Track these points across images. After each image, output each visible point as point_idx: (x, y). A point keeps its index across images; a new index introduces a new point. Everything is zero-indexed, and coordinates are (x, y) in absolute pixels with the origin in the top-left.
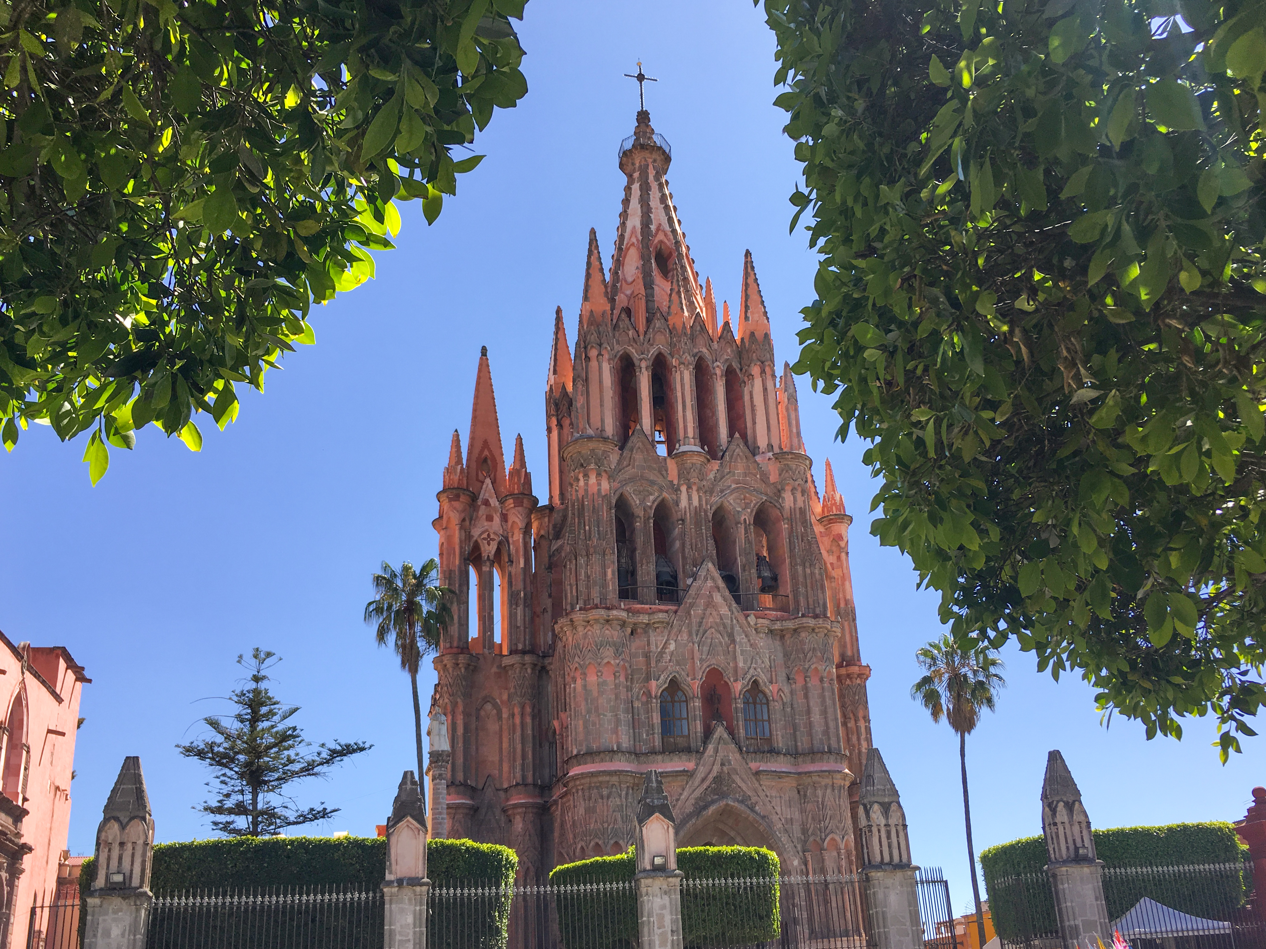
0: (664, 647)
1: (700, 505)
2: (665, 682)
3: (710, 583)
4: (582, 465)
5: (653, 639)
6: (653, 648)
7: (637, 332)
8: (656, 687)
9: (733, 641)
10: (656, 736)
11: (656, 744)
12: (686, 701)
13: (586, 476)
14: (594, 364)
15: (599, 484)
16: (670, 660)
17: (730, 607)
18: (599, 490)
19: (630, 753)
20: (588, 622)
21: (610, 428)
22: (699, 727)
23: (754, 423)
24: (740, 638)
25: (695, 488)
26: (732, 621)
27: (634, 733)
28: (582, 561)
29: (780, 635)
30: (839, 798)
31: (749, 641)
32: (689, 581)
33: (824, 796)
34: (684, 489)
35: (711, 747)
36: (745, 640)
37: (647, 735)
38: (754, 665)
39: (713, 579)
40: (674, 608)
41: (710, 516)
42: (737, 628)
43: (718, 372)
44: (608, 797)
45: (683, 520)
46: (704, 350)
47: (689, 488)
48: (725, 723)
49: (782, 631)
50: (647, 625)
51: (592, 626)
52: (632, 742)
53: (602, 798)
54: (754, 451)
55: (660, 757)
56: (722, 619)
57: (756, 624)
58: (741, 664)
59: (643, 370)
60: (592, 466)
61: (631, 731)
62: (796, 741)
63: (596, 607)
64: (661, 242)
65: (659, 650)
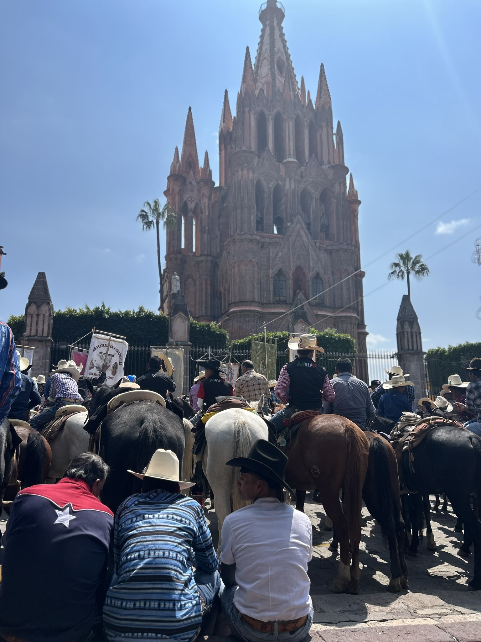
0: (277, 255)
1: (295, 188)
2: (276, 271)
3: (299, 226)
4: (240, 164)
5: (271, 251)
6: (271, 255)
7: (268, 101)
8: (272, 272)
9: (309, 254)
10: (271, 295)
11: (271, 299)
12: (285, 281)
13: (242, 170)
14: (247, 115)
15: (248, 174)
16: (279, 261)
17: (307, 237)
18: (248, 177)
19: (259, 302)
20: (242, 240)
21: (254, 148)
22: (291, 292)
23: (322, 150)
24: (312, 252)
25: (293, 180)
26: (308, 243)
27: (261, 293)
28: (239, 211)
29: (330, 252)
30: (354, 328)
31: (316, 254)
32: (289, 224)
33: (347, 327)
34: (288, 180)
36: (314, 254)
37: (267, 295)
38: (317, 265)
39: (300, 224)
40: (282, 236)
41: (299, 194)
42: (311, 248)
43: (305, 123)
44: (249, 322)
45: (287, 195)
46: (299, 112)
47: (290, 179)
48: (303, 291)
49: (331, 250)
50: (269, 243)
51: (243, 242)
52: (260, 298)
53: (246, 321)
54: (322, 163)
55: (273, 305)
56: (304, 243)
57: (320, 246)
58: (311, 265)
59: (270, 120)
60: (245, 165)
61: (260, 293)
62: (334, 302)
63: (245, 233)
64: (280, 57)
65: (274, 256)
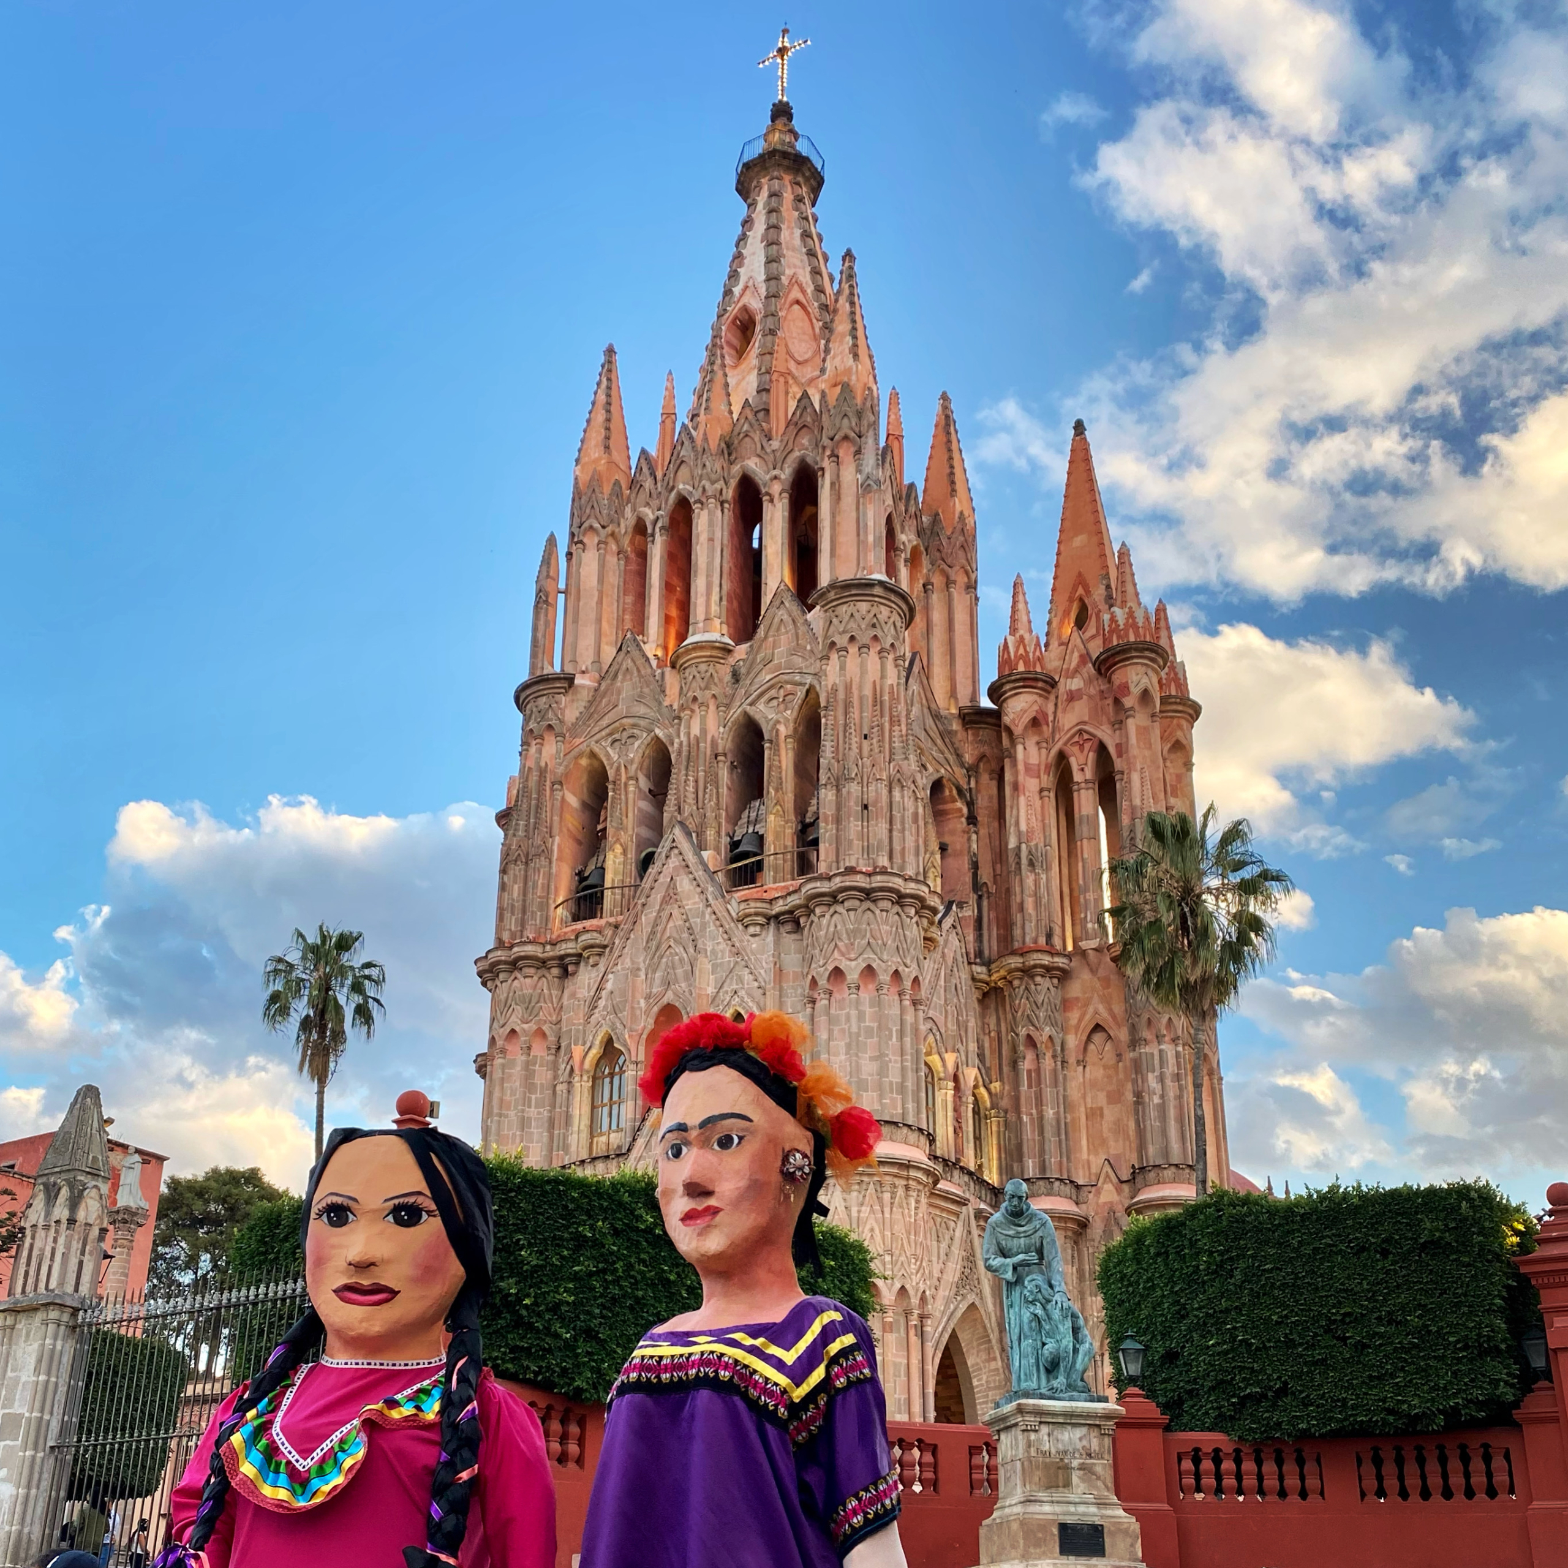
0: (599, 989)
2: (594, 1045)
3: (674, 862)
5: (584, 978)
6: (583, 993)
8: (581, 1055)
9: (702, 952)
10: (575, 1136)
11: (574, 1149)
16: (605, 1008)
17: (705, 893)
18: (538, 761)
22: (632, 1111)
24: (713, 942)
26: (704, 917)
27: (551, 1136)
29: (792, 921)
31: (730, 946)
35: (640, 1142)
36: (724, 945)
38: (735, 986)
39: (681, 853)
40: (619, 919)
41: (724, 746)
42: (711, 928)
43: (778, 489)
46: (754, 460)
50: (579, 955)
56: (688, 918)
57: (738, 914)
59: (657, 535)
61: (546, 1134)
64: (745, 309)
65: (592, 994)
